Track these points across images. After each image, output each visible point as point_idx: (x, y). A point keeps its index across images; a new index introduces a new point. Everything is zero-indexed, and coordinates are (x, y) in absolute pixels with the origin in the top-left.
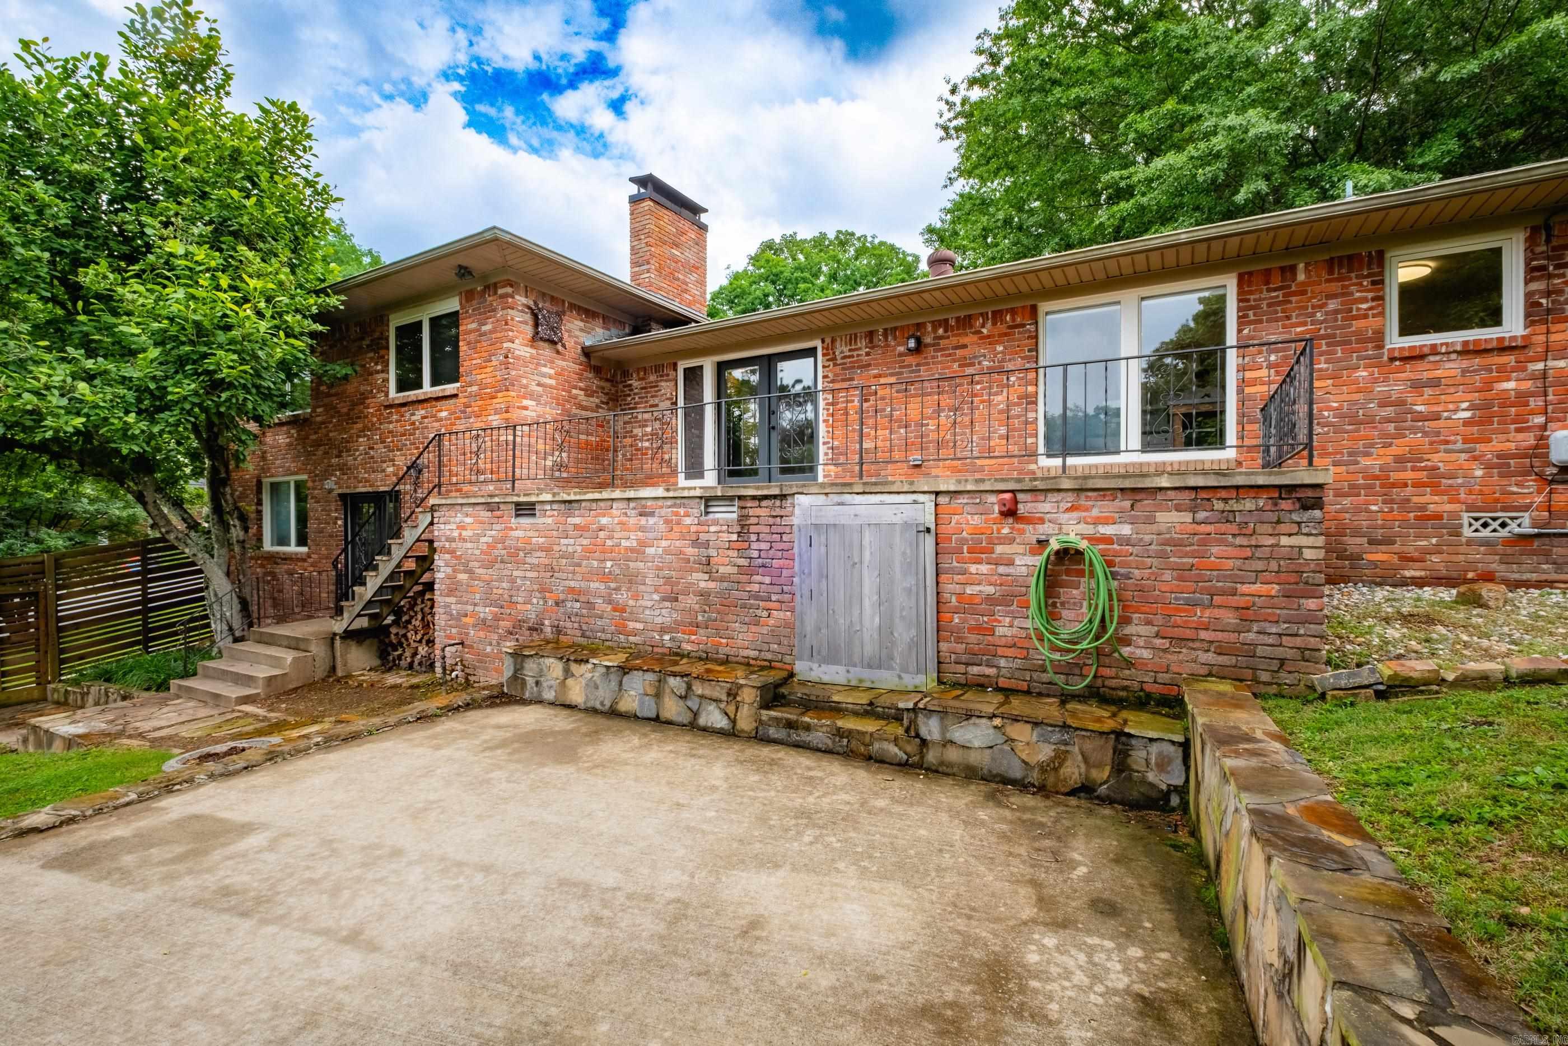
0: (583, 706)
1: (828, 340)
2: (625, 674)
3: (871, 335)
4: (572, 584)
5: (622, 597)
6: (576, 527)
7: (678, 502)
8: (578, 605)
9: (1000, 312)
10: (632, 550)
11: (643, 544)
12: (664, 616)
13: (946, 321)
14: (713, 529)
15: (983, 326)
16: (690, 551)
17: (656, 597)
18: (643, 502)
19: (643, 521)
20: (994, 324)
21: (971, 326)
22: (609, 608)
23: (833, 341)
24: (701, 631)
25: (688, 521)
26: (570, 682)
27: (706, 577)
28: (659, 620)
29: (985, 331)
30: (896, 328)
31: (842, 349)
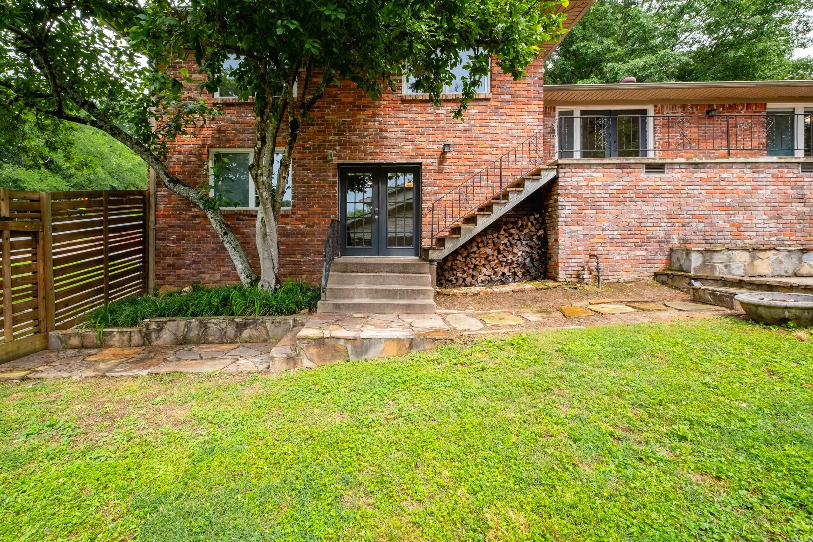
0: (771, 275)
1: (659, 106)
2: (804, 253)
3: (684, 107)
4: (697, 213)
5: (739, 218)
6: (702, 179)
7: (782, 165)
8: (702, 225)
9: (750, 104)
10: (746, 192)
11: (755, 189)
12: (773, 226)
13: (724, 105)
14: (806, 180)
15: (742, 110)
16: (790, 191)
17: (765, 217)
18: (757, 165)
19: (756, 175)
20: (747, 109)
21: (736, 109)
22: (728, 225)
23: (662, 107)
24: (799, 234)
25: (789, 175)
26: (757, 262)
27: (802, 205)
28: (768, 229)
29: (743, 112)
30: (697, 105)
31: (667, 112)
